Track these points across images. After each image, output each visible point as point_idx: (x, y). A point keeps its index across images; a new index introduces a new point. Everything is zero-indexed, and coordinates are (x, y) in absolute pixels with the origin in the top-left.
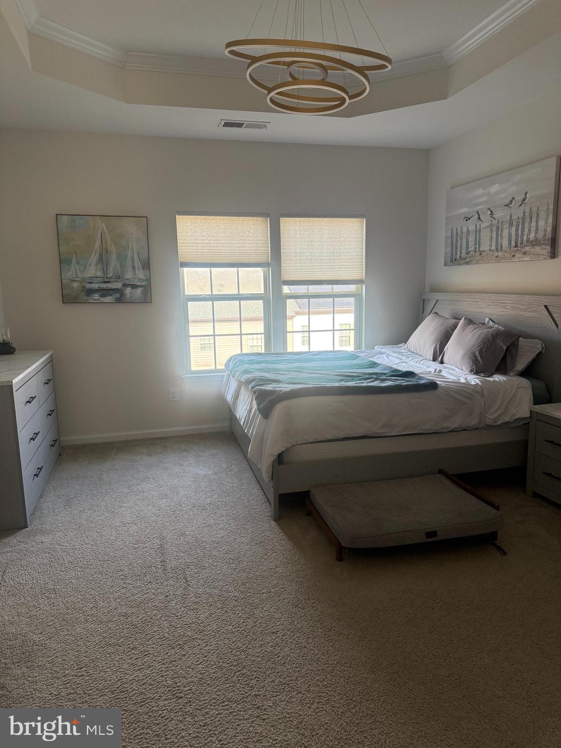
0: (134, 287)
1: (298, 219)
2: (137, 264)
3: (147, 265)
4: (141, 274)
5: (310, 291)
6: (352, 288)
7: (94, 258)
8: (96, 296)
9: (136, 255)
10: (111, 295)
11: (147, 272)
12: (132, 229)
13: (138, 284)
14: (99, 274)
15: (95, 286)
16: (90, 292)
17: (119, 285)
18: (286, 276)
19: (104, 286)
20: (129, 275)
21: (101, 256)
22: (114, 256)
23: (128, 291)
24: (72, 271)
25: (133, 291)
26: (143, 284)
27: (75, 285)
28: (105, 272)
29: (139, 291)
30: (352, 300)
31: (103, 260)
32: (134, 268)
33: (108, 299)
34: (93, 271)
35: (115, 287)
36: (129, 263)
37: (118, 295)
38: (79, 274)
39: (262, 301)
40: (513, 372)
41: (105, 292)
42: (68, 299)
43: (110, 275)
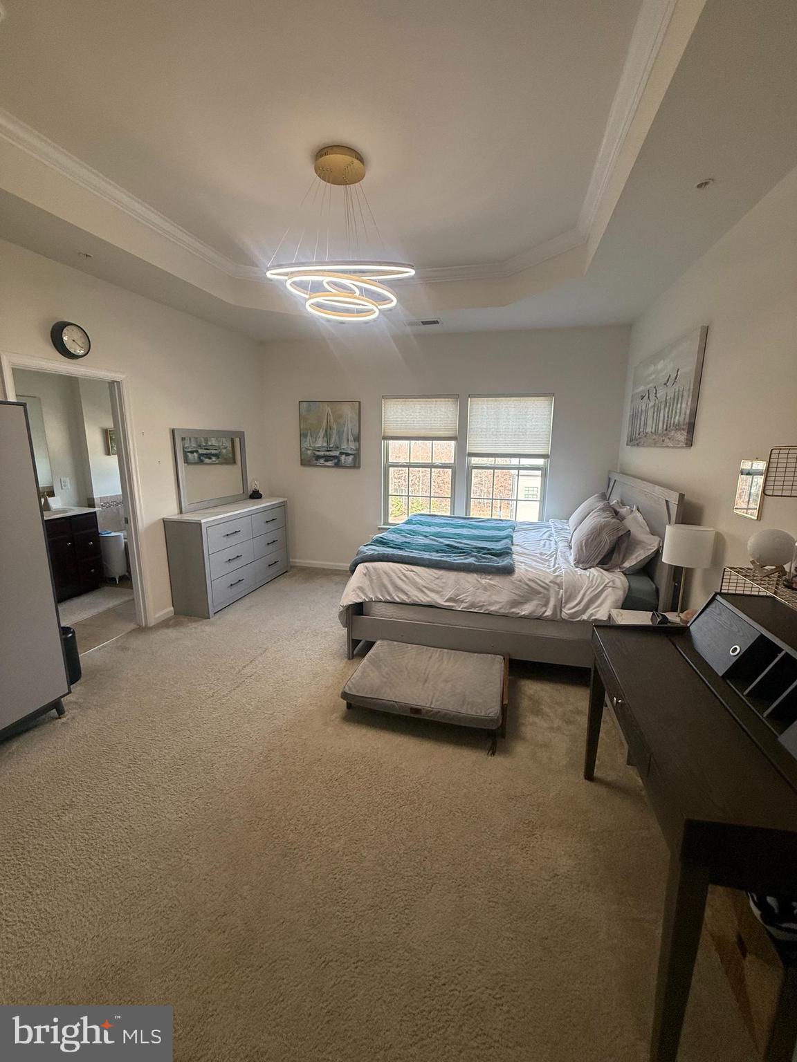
0: (347, 455)
1: (485, 399)
2: (351, 438)
3: (357, 439)
4: (353, 445)
5: (496, 463)
6: (540, 462)
7: (322, 434)
8: (322, 461)
9: (350, 430)
10: (332, 460)
11: (357, 444)
12: (348, 412)
13: (350, 452)
14: (325, 445)
15: (321, 453)
16: (318, 458)
17: (336, 453)
18: (471, 448)
19: (327, 453)
20: (344, 446)
21: (326, 431)
22: (335, 431)
23: (343, 457)
24: (308, 442)
25: (347, 457)
26: (354, 452)
27: (309, 452)
28: (328, 443)
29: (351, 458)
30: (539, 473)
31: (327, 435)
32: (348, 440)
33: (329, 464)
34: (320, 443)
35: (334, 455)
36: (345, 436)
37: (336, 461)
38: (312, 445)
39: (451, 470)
40: (620, 568)
41: (327, 458)
42: (305, 462)
43: (331, 446)
